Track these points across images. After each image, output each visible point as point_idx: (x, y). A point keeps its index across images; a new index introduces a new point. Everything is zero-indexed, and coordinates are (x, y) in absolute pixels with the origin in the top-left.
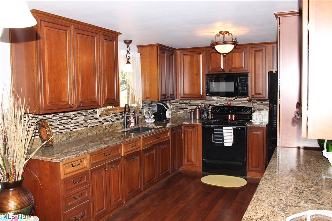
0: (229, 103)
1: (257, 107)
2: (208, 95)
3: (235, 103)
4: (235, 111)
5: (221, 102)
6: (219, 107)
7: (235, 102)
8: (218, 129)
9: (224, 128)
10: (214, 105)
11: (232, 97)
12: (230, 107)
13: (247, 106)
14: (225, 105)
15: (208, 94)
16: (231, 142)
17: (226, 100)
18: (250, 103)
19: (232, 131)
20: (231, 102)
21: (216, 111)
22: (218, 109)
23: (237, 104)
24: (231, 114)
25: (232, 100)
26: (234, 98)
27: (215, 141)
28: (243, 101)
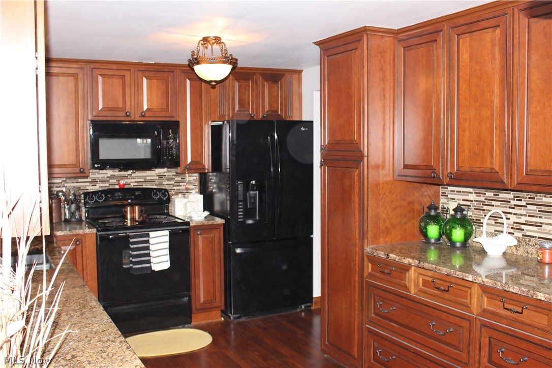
0: (122, 182)
1: (174, 188)
2: (96, 166)
3: (132, 182)
4: (137, 198)
5: (103, 181)
6: (102, 191)
7: (133, 180)
8: (139, 238)
9: (152, 234)
10: (87, 188)
11: (126, 169)
12: (126, 192)
13: (156, 187)
14: (111, 187)
15: (98, 164)
16: (167, 261)
17: (112, 177)
18: (160, 181)
19: (167, 239)
20: (127, 181)
21: (96, 201)
22: (100, 197)
23: (136, 184)
24: (132, 205)
25: (126, 177)
26: (130, 172)
27: (134, 265)
28: (148, 178)
